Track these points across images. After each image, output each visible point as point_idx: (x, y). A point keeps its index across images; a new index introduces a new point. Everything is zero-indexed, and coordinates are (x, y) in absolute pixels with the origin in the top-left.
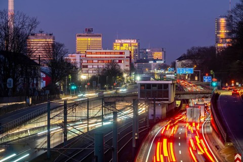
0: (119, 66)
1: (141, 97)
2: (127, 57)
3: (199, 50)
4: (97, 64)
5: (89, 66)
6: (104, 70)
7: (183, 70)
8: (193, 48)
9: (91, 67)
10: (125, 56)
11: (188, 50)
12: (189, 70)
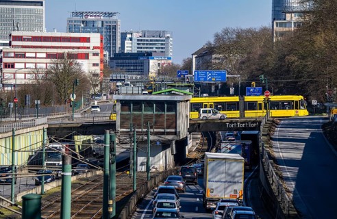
0: (78, 64)
1: (121, 127)
2: (95, 48)
3: (239, 35)
4: (34, 60)
5: (17, 66)
6: (48, 72)
7: (206, 75)
8: (226, 32)
9: (22, 66)
10: (91, 45)
11: (217, 36)
12: (219, 75)
